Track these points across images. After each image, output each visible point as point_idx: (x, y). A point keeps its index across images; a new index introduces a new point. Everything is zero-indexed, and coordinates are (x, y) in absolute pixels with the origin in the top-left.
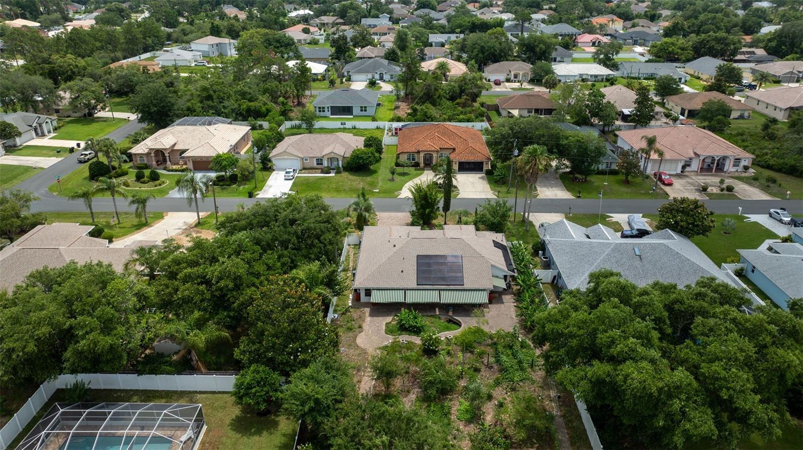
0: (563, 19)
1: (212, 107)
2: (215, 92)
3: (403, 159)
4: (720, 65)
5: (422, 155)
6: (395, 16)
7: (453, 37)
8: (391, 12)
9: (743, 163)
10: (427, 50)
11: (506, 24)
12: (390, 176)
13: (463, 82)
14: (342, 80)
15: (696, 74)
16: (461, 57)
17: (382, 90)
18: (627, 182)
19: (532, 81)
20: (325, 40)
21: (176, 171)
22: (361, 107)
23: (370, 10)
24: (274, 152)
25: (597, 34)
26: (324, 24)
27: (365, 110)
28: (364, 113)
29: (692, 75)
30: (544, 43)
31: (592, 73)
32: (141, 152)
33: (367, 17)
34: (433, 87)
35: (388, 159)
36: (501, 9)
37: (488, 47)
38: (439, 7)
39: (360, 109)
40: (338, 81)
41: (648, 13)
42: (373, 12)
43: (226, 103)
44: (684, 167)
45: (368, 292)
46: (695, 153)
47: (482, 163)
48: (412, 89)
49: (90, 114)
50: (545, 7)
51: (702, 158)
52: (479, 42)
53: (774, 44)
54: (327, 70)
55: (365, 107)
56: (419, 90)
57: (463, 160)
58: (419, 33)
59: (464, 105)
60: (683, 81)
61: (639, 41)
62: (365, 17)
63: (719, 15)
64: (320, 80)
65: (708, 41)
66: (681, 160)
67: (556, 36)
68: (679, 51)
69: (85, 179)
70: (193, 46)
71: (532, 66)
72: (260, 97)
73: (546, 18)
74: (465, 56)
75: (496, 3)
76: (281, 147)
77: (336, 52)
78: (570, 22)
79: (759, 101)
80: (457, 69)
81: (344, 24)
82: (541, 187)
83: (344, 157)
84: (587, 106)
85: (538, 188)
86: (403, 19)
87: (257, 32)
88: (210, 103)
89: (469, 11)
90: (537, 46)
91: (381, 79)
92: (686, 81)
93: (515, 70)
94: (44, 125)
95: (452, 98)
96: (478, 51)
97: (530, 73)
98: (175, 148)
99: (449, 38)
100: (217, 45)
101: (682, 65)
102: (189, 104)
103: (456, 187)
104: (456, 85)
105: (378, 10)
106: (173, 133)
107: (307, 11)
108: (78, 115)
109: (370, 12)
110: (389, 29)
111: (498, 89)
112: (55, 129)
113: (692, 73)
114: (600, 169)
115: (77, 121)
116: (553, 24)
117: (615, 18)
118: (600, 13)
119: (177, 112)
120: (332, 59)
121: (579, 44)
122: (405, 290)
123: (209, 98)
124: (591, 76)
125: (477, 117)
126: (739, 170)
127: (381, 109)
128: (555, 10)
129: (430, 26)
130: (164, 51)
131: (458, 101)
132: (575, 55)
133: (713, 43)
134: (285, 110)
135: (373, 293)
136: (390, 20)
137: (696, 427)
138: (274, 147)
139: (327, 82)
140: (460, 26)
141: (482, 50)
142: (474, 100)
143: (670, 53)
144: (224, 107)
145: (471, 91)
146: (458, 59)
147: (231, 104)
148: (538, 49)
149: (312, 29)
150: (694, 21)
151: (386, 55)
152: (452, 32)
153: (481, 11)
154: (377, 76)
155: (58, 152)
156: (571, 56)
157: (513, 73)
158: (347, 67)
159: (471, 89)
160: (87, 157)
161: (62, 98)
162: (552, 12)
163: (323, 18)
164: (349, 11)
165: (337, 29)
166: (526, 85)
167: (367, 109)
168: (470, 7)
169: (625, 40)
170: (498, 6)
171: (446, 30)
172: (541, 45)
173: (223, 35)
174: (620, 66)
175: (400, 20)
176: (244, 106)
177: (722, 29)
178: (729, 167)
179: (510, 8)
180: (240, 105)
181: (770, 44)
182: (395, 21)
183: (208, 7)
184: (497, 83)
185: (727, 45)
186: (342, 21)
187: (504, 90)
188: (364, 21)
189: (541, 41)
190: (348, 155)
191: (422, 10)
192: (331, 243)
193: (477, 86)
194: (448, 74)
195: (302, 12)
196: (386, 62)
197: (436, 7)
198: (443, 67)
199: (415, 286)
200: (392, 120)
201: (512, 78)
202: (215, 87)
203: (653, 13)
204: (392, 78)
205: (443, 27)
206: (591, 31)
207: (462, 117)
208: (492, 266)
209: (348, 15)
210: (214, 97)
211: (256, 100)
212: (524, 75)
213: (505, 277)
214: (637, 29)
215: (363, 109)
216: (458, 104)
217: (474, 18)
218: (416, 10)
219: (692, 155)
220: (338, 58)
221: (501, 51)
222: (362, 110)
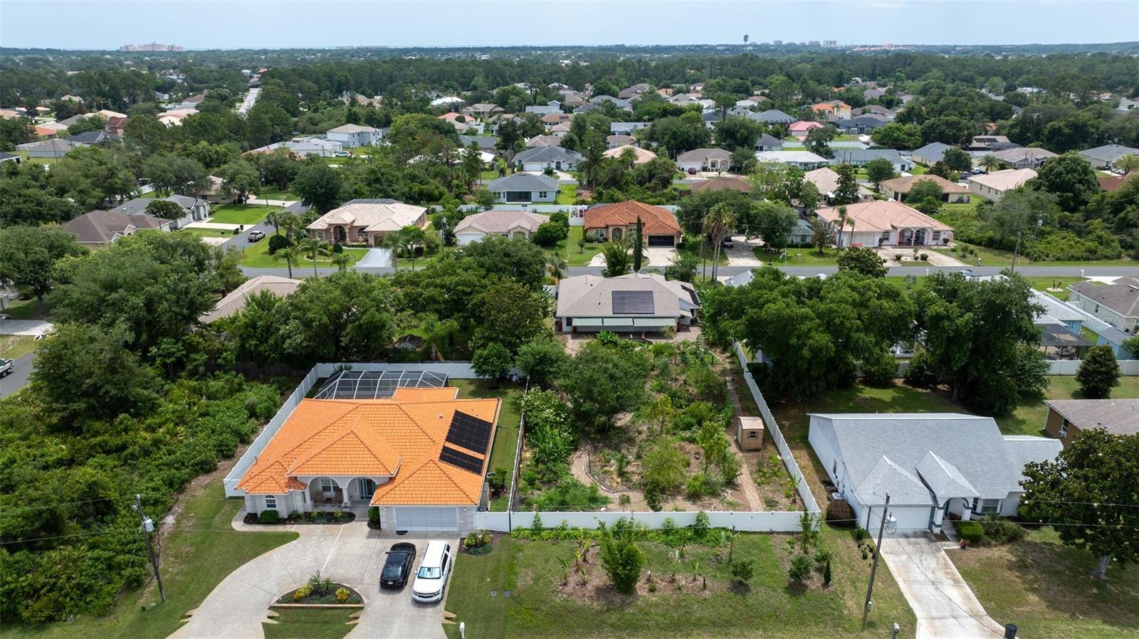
0: (776, 105)
1: (380, 191)
2: (383, 174)
3: (591, 234)
4: (947, 150)
5: (611, 230)
6: (566, 103)
7: (640, 126)
8: (562, 99)
9: (942, 236)
10: (609, 138)
11: (705, 112)
12: (578, 249)
13: (653, 167)
14: (513, 169)
15: (924, 162)
16: (651, 145)
17: (560, 179)
18: (820, 254)
19: (732, 170)
20: (485, 131)
21: (357, 246)
22: (541, 193)
23: (535, 96)
24: (457, 228)
25: (816, 121)
26: (479, 113)
27: (545, 196)
28: (543, 199)
29: (918, 164)
30: (746, 128)
31: (802, 161)
32: (320, 227)
33: (532, 105)
34: (619, 172)
35: (574, 236)
36: (700, 95)
37: (682, 132)
38: (621, 94)
39: (539, 194)
40: (509, 171)
41: (884, 98)
42: (539, 98)
43: (395, 187)
44: (881, 241)
45: (569, 320)
46: (892, 226)
47: (673, 237)
48: (596, 175)
49: (240, 201)
50: (756, 93)
51: (899, 230)
52: (670, 127)
53: (1017, 130)
54: (495, 159)
55: (545, 193)
56: (603, 175)
57: (653, 234)
58: (599, 120)
59: (654, 189)
60: (907, 168)
61: (866, 129)
62: (530, 104)
63: (963, 99)
64: (488, 170)
65: (938, 126)
66: (877, 233)
67: (766, 124)
68: (905, 136)
69: (264, 253)
70: (330, 135)
71: (731, 153)
72: (432, 181)
73: (756, 105)
74: (655, 145)
75: (694, 88)
76: (462, 224)
77: (504, 140)
78: (784, 109)
79: (981, 185)
80: (644, 157)
81: (505, 112)
82: (732, 257)
83: (530, 233)
84: (786, 186)
85: (730, 259)
86: (577, 107)
87: (412, 118)
88: (378, 185)
89: (659, 96)
90: (738, 131)
91: (558, 168)
92: (910, 169)
93: (713, 157)
94: (202, 208)
95: (641, 184)
96: (670, 138)
97: (729, 161)
98: (355, 224)
99: (636, 126)
100: (359, 134)
101: (910, 153)
102: (356, 187)
103: (646, 258)
104: (645, 170)
105: (546, 96)
106: (350, 211)
107: (455, 99)
108: (227, 201)
109: (535, 99)
110: (562, 118)
111: (692, 178)
112: (210, 214)
113: (920, 161)
114: (795, 242)
115: (227, 207)
116: (764, 111)
117: (841, 103)
118: (825, 98)
119: (342, 195)
120: (499, 149)
121: (793, 133)
122: (603, 318)
123: (377, 180)
124: (801, 164)
125: (668, 201)
126: (940, 243)
127: (561, 196)
128: (768, 96)
129: (613, 113)
130: (294, 141)
131: (647, 184)
132: (786, 144)
133: (944, 127)
134: (460, 193)
135: (574, 320)
136: (561, 108)
137: (817, 342)
138: (456, 224)
139: (496, 173)
140: (648, 113)
141: (675, 136)
142: (665, 187)
143: (896, 139)
144: (393, 191)
145: (661, 175)
146: (647, 147)
147: (401, 186)
148: (739, 135)
149: (468, 118)
150: (933, 106)
151: (562, 143)
152: (639, 120)
153: (676, 97)
154: (553, 165)
155: (223, 233)
156: (781, 144)
157: (709, 161)
158: (518, 156)
159: (662, 173)
160: (258, 236)
161: (212, 183)
162: (765, 98)
163: (477, 105)
164: (512, 97)
165: (499, 118)
166: (725, 174)
167: (547, 194)
168: (662, 93)
169: (849, 128)
170: (697, 92)
171: (632, 118)
172: (743, 131)
173: (362, 123)
174: (834, 154)
175: (573, 108)
176: (416, 189)
177: (966, 115)
178: (928, 239)
179: (711, 93)
180: (411, 189)
181: (1013, 131)
182: (568, 110)
183: (328, 94)
184: (692, 172)
185: (960, 130)
186: (501, 109)
187: (700, 179)
188: (529, 109)
189: (743, 125)
190: (535, 230)
191: (600, 97)
192: (538, 273)
193: (667, 170)
194: (635, 162)
195: (448, 100)
196: (563, 150)
197: (617, 94)
198: (629, 154)
199: (611, 315)
200: (577, 203)
201: (709, 167)
202: (383, 170)
203: (889, 97)
204: (571, 167)
205: (628, 114)
206: (808, 118)
207: (651, 200)
208: (680, 299)
209: (510, 101)
210: (383, 180)
211: (427, 183)
212: (723, 163)
213: (692, 311)
214: (867, 115)
215: (543, 194)
216: (647, 188)
217: (665, 104)
218: (592, 97)
219: (890, 228)
220: (505, 148)
221: (696, 137)
222: (541, 196)
